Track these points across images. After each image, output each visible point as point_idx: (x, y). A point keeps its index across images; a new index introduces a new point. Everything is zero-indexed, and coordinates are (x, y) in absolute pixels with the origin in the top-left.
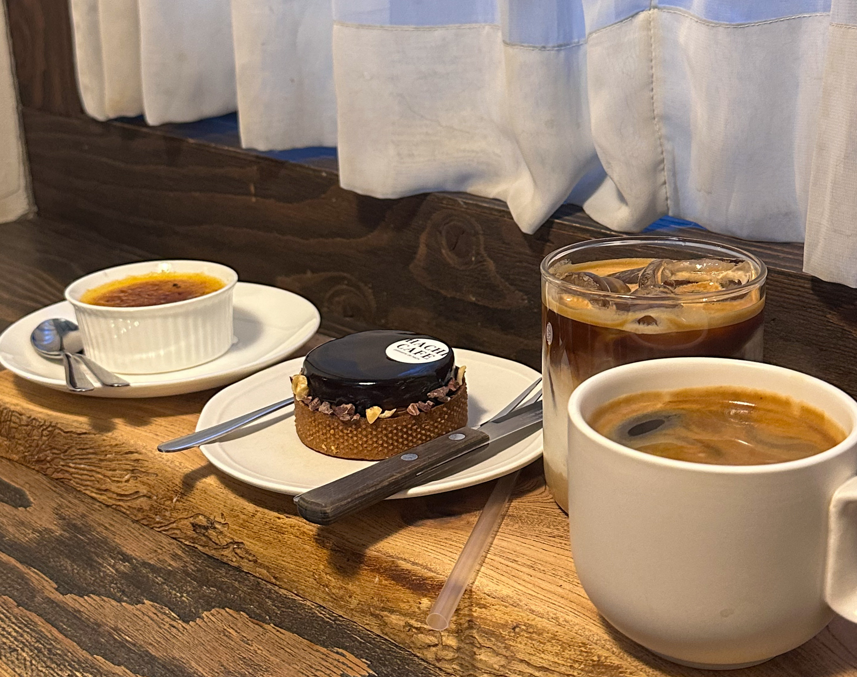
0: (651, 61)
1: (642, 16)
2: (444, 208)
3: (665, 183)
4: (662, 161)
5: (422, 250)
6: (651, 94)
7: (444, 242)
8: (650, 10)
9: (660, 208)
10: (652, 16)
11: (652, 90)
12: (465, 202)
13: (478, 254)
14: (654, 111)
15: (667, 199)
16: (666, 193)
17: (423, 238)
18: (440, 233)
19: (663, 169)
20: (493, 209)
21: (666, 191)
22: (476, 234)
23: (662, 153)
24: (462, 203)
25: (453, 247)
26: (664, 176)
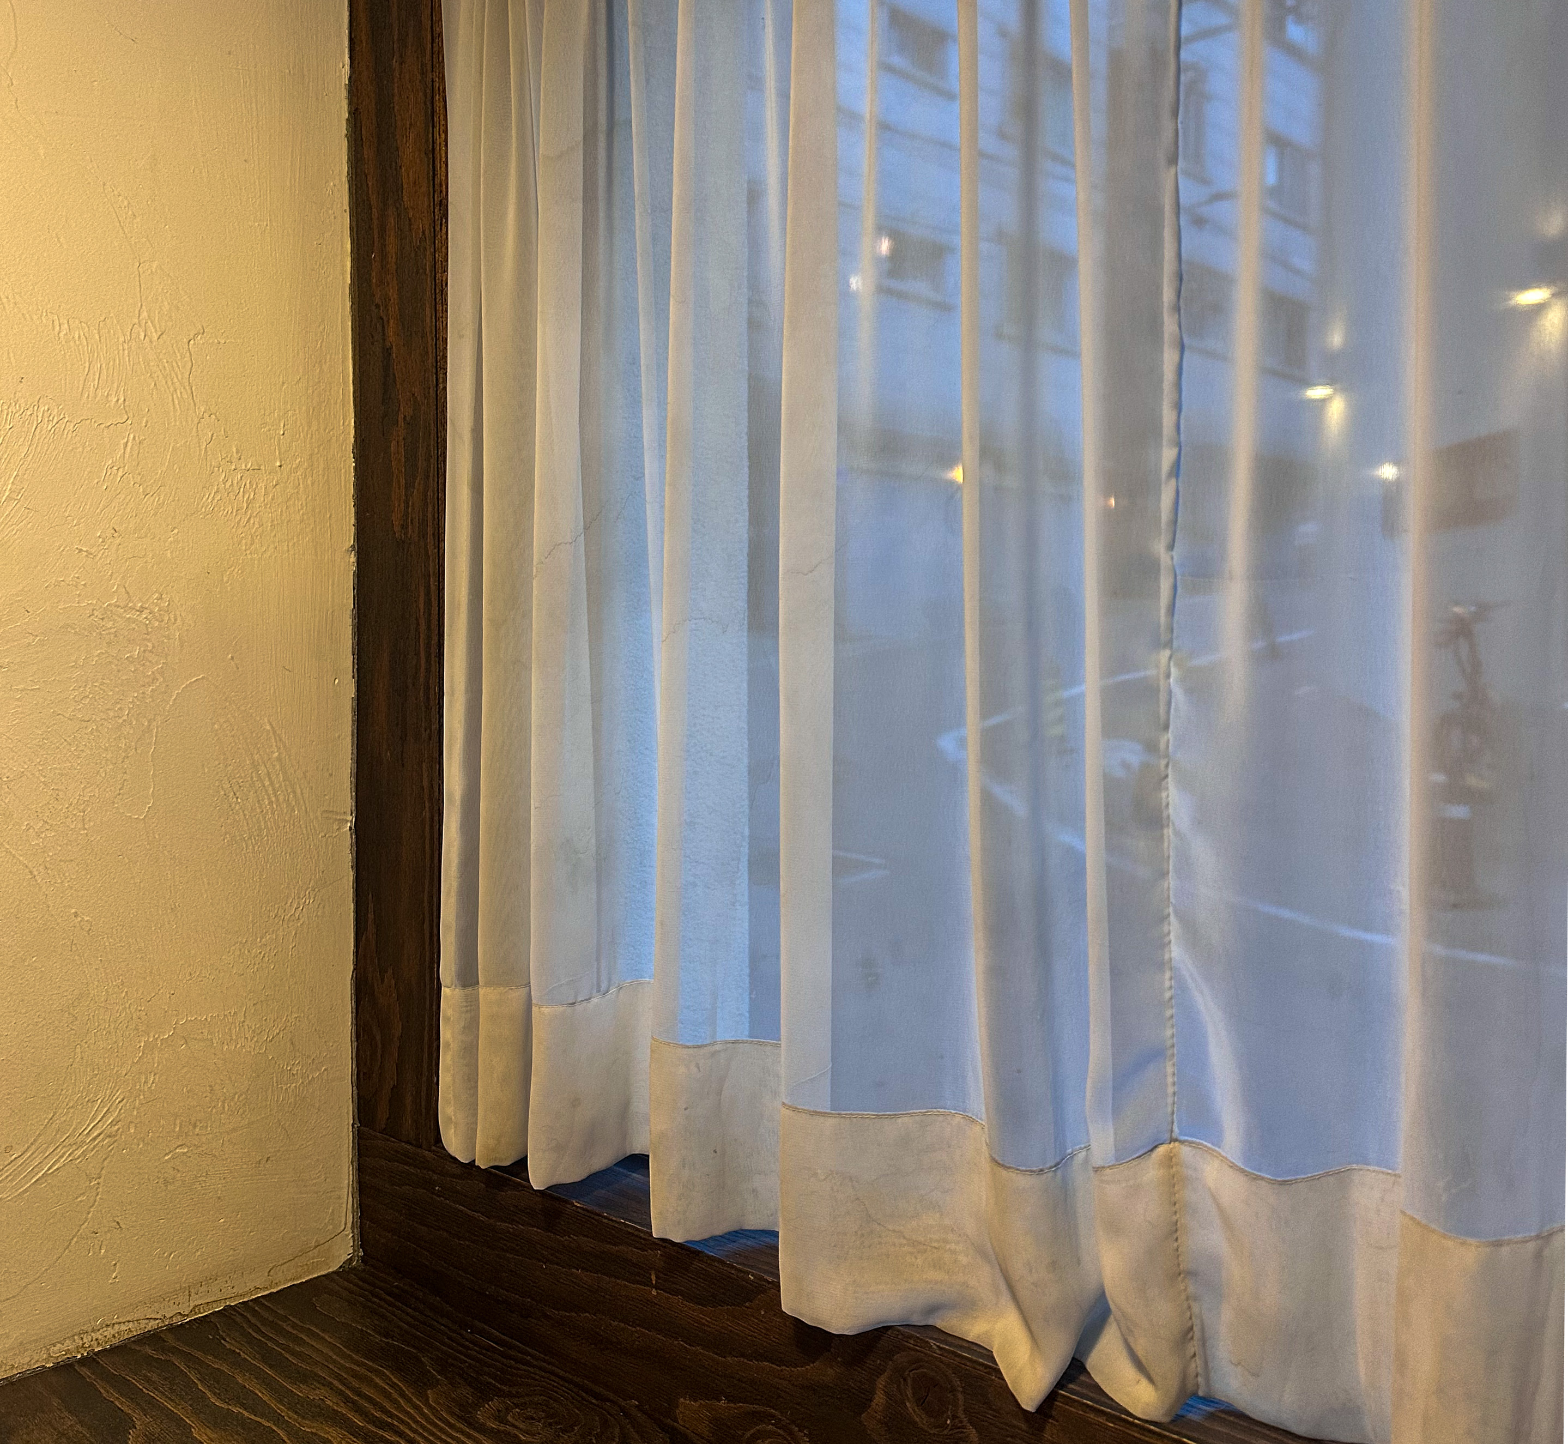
0: (1175, 1204)
1: (1162, 1150)
2: (909, 1348)
3: (1194, 1355)
4: (1191, 1328)
5: (879, 1399)
6: (1175, 1245)
7: (909, 1392)
8: (1170, 1143)
9: (1190, 1387)
10: (1174, 1151)
11: (1177, 1240)
12: (938, 1346)
13: (954, 1417)
14: (1179, 1265)
15: (1197, 1376)
16: (1197, 1367)
17: (881, 1382)
18: (905, 1380)
19: (1192, 1338)
20: (976, 1362)
21: (1196, 1365)
22: (953, 1390)
23: (1191, 1318)
24: (935, 1347)
25: (920, 1402)
26: (1192, 1347)
